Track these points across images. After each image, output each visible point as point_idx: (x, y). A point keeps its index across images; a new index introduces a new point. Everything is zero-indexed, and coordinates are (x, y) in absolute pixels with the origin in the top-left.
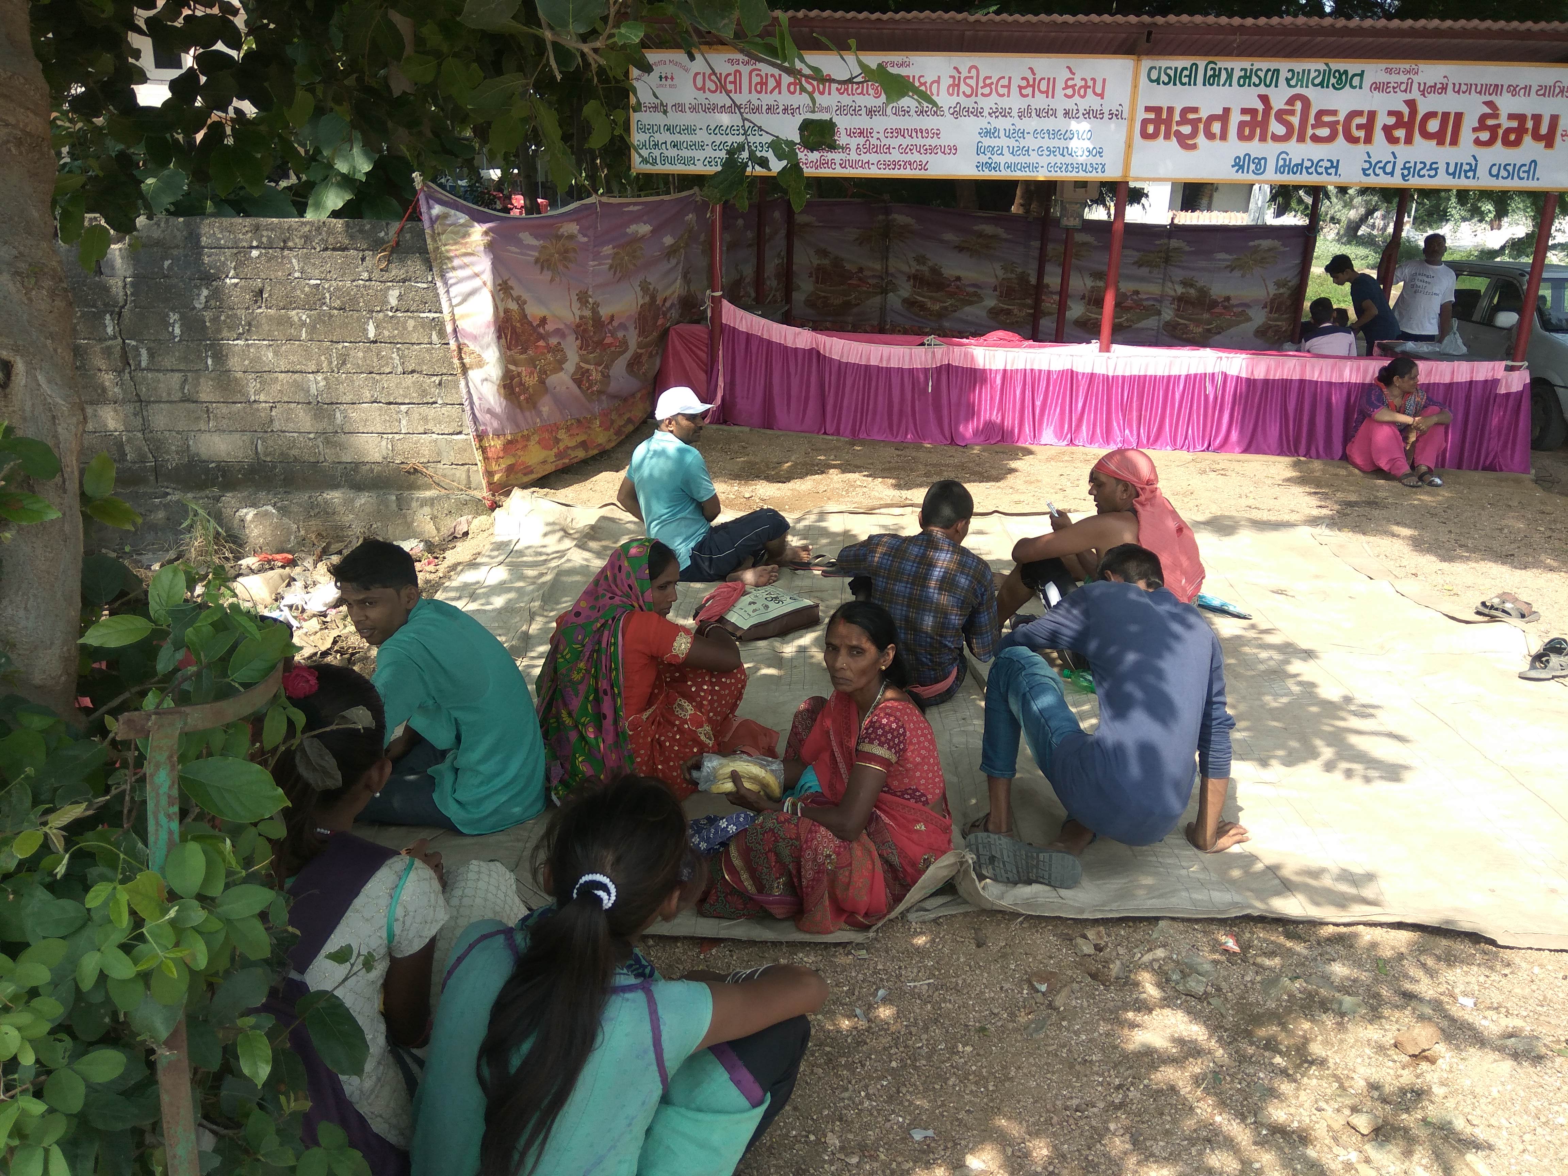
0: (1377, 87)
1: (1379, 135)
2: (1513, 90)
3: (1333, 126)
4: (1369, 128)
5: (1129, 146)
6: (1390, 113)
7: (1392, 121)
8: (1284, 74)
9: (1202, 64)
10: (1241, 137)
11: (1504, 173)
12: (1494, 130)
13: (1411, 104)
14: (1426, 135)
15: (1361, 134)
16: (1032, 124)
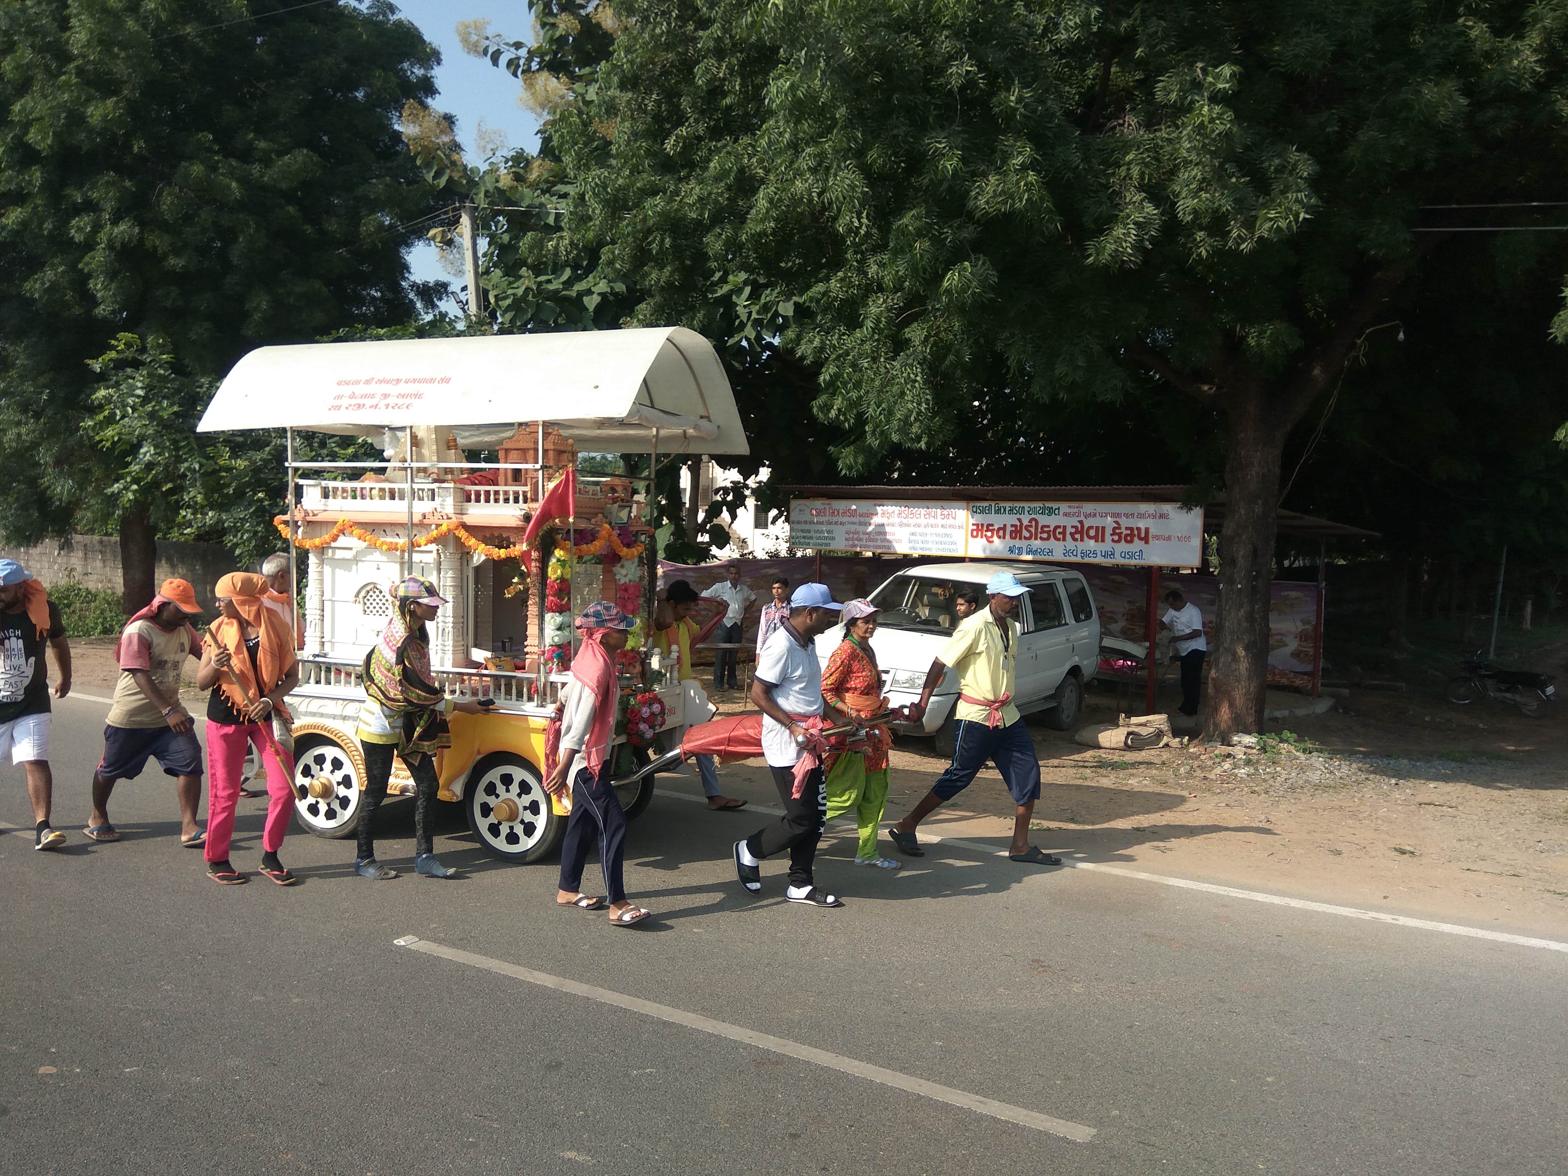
0: (1065, 514)
1: (1068, 537)
2: (1127, 516)
3: (1048, 532)
4: (1064, 533)
5: (967, 541)
6: (1072, 527)
7: (1073, 530)
8: (1026, 509)
9: (993, 505)
10: (1011, 538)
11: (1127, 556)
12: (1120, 534)
13: (1081, 522)
14: (1090, 537)
15: (1061, 536)
16: (929, 530)
